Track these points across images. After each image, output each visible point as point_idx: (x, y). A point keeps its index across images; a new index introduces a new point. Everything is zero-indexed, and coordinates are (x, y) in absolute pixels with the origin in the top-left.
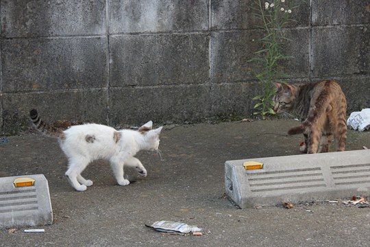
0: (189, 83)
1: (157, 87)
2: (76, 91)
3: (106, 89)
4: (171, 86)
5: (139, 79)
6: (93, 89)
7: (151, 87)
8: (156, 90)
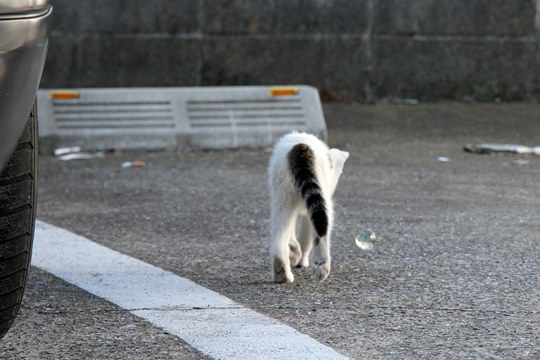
0: (502, 35)
1: (449, 38)
2: (318, 37)
3: (366, 37)
4: (473, 39)
5: (421, 25)
6: (345, 37)
7: (440, 39)
8: (449, 44)
